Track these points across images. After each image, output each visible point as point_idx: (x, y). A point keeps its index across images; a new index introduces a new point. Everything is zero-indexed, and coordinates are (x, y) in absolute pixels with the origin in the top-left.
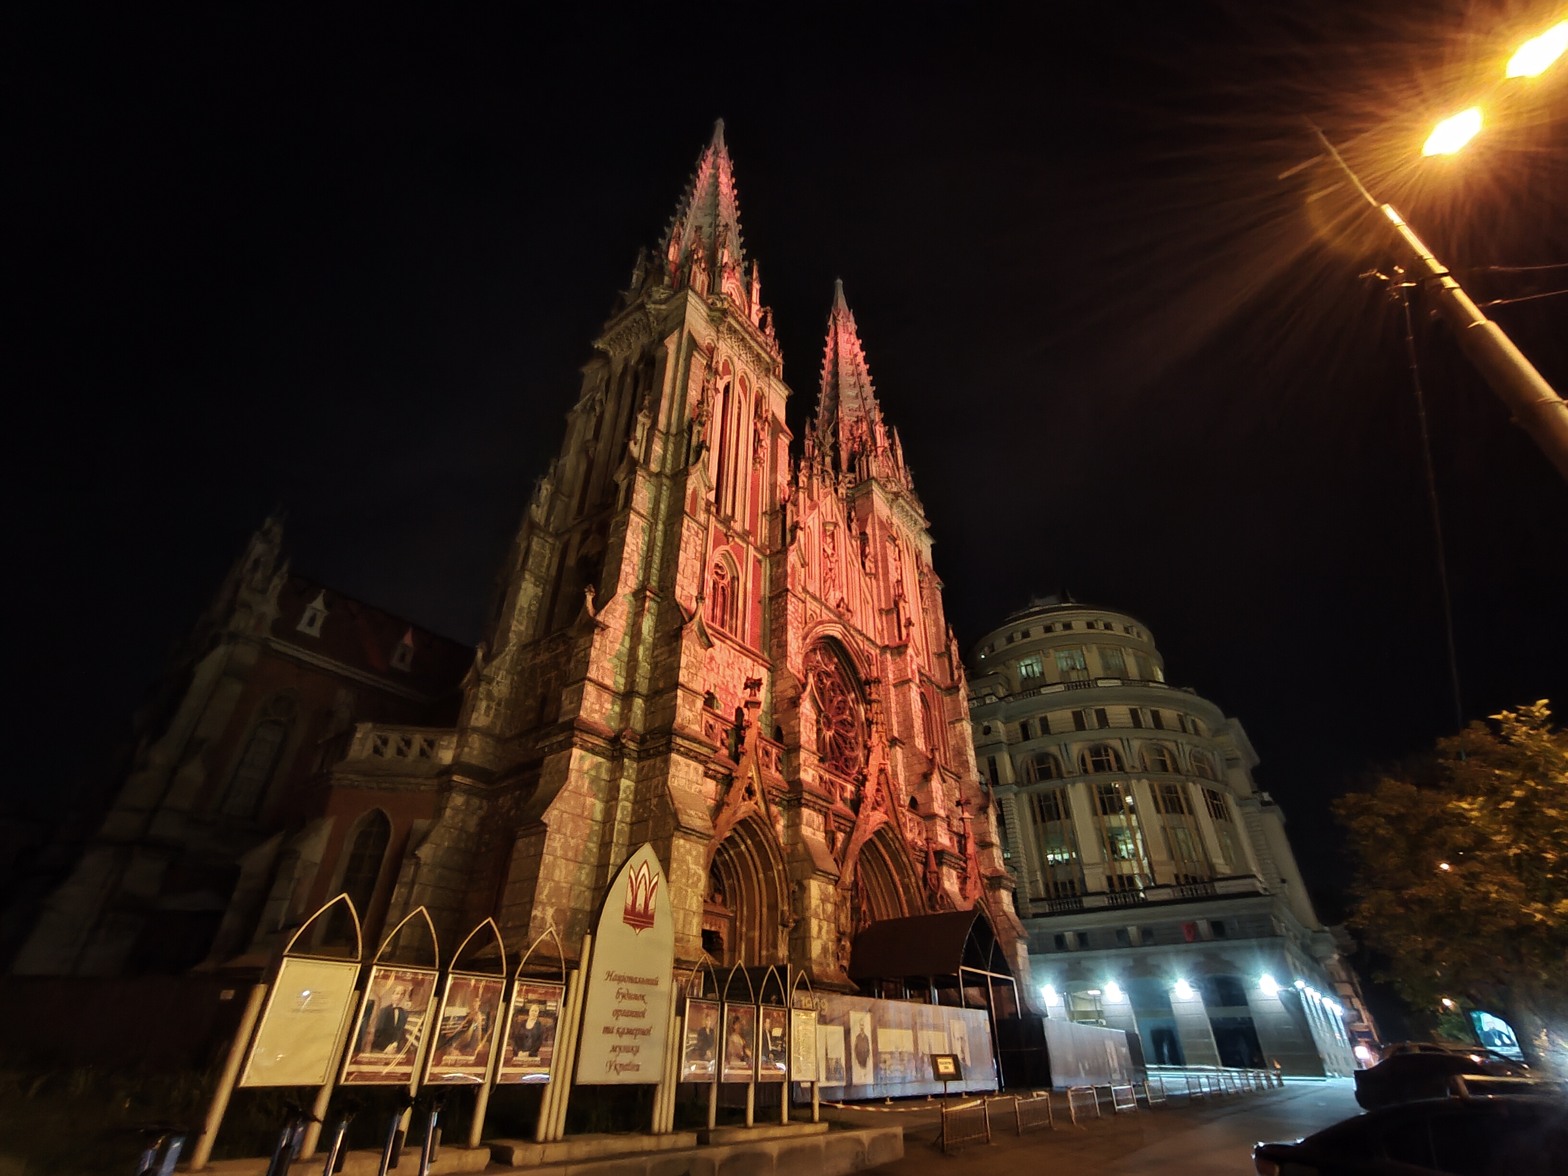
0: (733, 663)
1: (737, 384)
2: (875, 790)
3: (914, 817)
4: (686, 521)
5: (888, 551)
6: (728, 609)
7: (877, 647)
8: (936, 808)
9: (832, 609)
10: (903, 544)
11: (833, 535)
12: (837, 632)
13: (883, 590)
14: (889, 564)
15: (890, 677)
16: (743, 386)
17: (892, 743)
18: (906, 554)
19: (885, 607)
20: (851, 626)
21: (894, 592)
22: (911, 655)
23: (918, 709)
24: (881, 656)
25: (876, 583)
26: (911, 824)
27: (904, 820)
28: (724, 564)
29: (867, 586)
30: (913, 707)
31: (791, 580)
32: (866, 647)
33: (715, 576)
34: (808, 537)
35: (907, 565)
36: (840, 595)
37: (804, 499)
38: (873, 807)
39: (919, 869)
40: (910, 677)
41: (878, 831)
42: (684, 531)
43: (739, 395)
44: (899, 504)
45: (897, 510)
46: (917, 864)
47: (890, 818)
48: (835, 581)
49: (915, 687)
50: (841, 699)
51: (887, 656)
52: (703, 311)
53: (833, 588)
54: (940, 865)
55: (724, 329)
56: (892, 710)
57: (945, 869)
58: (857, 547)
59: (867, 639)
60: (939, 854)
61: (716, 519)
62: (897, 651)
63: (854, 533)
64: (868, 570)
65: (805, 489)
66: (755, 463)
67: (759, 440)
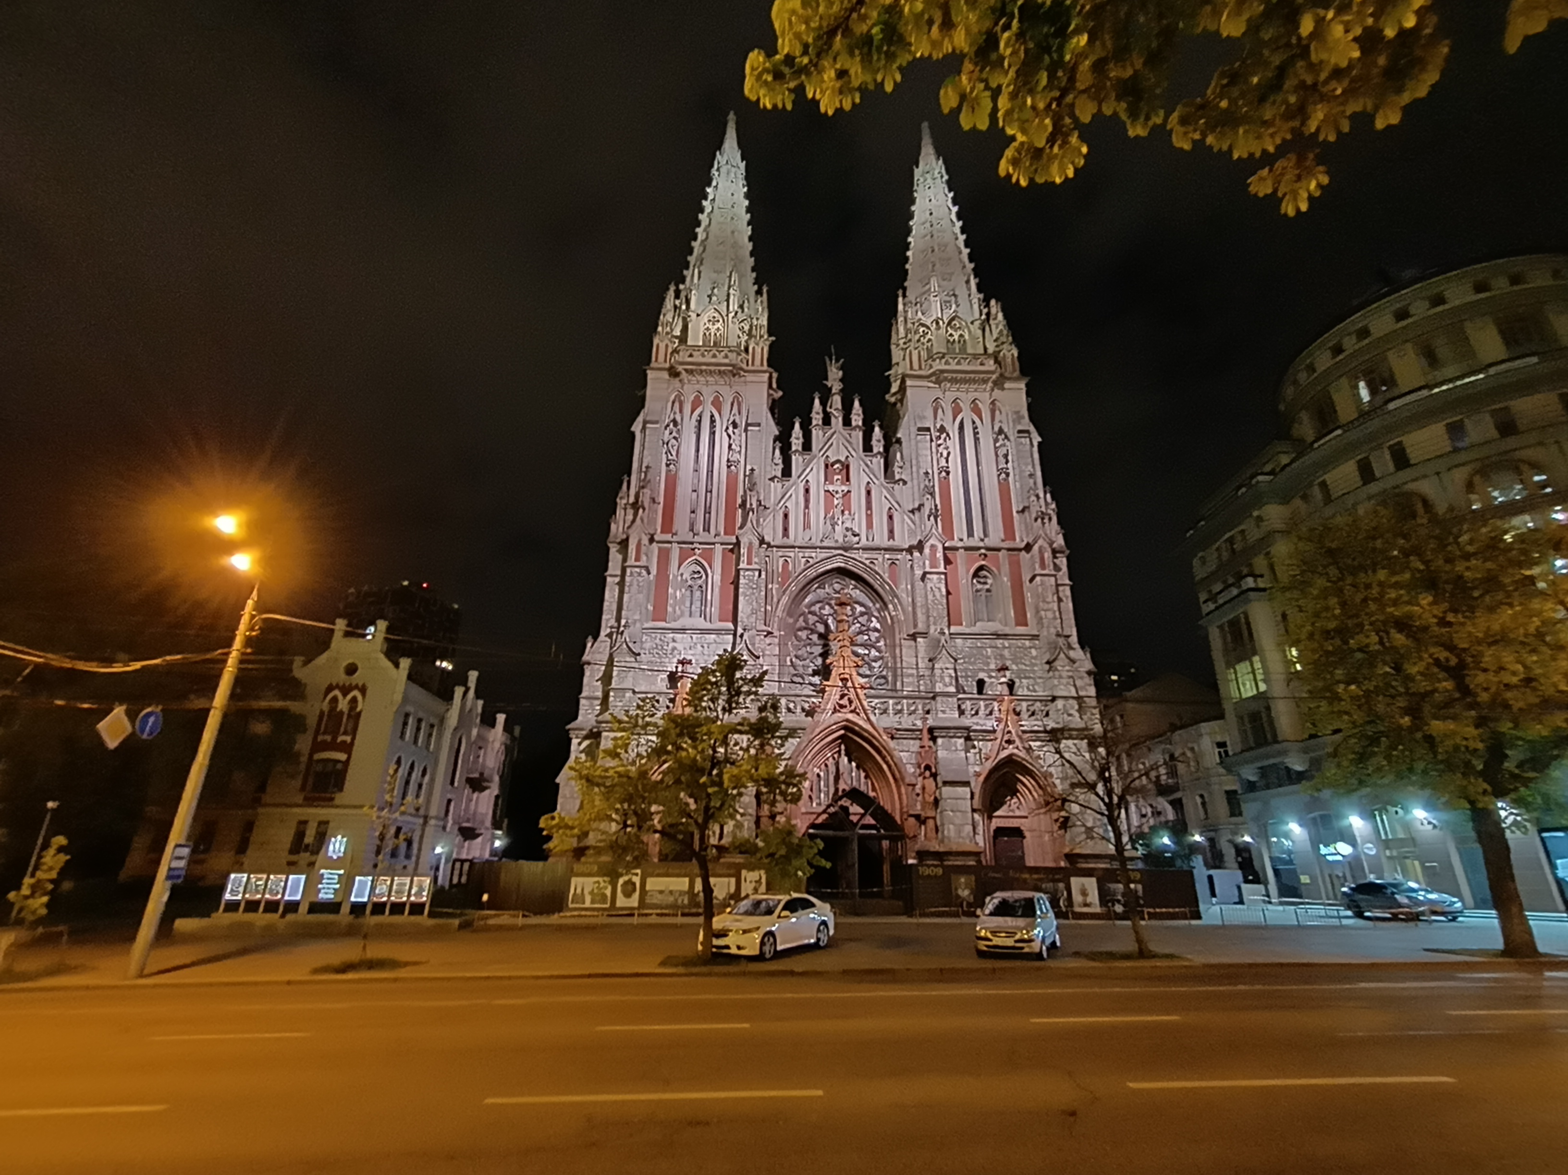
0: (695, 644)
1: (709, 409)
2: (838, 697)
3: (917, 701)
4: (628, 571)
5: (920, 445)
6: (704, 601)
7: (902, 550)
8: (939, 688)
9: (833, 544)
10: (967, 415)
11: (848, 467)
12: (838, 563)
13: (916, 488)
14: (920, 459)
15: (919, 573)
16: (717, 404)
17: (913, 637)
18: (974, 423)
19: (916, 506)
20: (858, 549)
21: (922, 486)
22: (932, 546)
23: (938, 596)
24: (909, 557)
25: (909, 484)
26: (913, 708)
27: (899, 707)
28: (699, 568)
29: (892, 496)
30: (930, 597)
31: (744, 558)
32: (887, 556)
33: (690, 583)
34: (807, 491)
35: (976, 434)
36: (848, 524)
37: (796, 460)
38: (835, 711)
39: (914, 745)
40: (928, 569)
41: (845, 728)
42: (628, 579)
43: (712, 416)
44: (946, 379)
45: (948, 385)
46: (912, 742)
47: (858, 714)
48: (846, 512)
49: (935, 577)
50: (862, 614)
51: (916, 554)
52: (665, 375)
53: (840, 522)
54: (934, 739)
55: (684, 374)
56: (919, 604)
57: (940, 741)
58: (878, 463)
59: (886, 549)
60: (931, 730)
61: (679, 543)
62: (920, 547)
63: (875, 450)
64: (897, 477)
65: (796, 451)
66: (729, 467)
67: (730, 446)
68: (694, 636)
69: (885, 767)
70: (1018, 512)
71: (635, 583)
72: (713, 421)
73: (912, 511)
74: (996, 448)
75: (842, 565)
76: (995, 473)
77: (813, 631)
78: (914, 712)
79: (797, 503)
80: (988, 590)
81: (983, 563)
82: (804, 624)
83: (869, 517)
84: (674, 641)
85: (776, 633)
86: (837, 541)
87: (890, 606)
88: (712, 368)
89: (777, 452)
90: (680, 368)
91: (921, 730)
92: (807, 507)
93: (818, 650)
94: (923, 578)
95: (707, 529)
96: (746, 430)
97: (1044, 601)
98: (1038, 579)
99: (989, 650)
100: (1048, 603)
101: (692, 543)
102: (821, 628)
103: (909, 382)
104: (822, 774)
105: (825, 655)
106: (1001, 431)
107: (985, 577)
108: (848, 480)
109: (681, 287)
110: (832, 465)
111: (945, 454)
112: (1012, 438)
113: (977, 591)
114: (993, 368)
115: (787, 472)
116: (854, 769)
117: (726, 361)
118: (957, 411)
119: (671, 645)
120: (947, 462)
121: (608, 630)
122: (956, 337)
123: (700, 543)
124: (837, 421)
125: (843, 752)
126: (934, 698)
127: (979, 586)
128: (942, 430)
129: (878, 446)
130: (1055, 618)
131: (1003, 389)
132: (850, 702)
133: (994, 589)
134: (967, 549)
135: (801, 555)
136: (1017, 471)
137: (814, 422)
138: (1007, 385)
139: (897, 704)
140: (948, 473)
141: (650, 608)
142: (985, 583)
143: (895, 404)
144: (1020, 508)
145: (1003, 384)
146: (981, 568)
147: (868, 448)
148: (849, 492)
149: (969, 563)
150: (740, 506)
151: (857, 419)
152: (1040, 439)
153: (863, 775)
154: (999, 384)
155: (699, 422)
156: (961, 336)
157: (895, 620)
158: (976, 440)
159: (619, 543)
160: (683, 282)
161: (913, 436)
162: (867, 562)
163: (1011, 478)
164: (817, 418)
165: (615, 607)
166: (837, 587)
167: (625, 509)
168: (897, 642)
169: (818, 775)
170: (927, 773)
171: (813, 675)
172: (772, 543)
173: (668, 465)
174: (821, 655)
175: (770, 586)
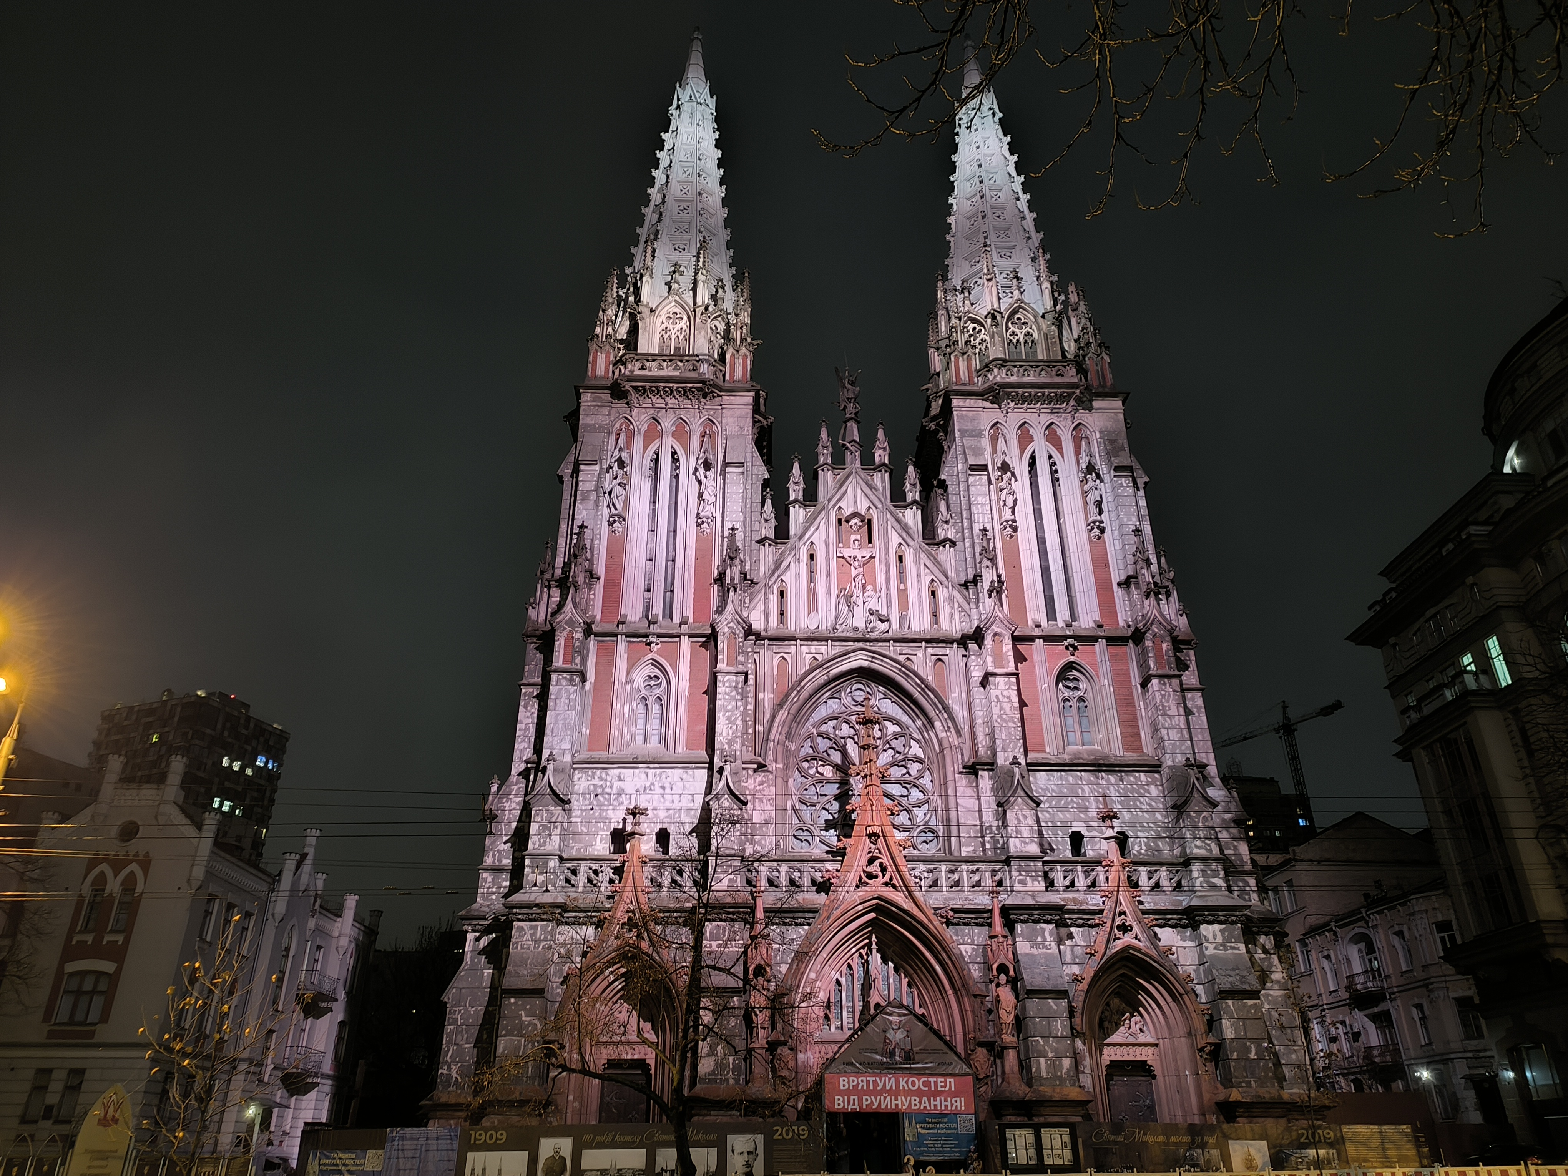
0: (652, 784)
1: (668, 443)
2: (864, 861)
3: (984, 867)
4: (554, 677)
5: (972, 489)
6: (664, 720)
7: (952, 642)
8: (1015, 846)
9: (851, 634)
10: (1040, 447)
11: (869, 522)
12: (859, 660)
13: (969, 551)
14: (974, 510)
15: (977, 674)
16: (681, 433)
17: (972, 769)
18: (1050, 457)
19: (971, 576)
20: (889, 641)
21: (978, 549)
22: (995, 634)
23: (1007, 706)
24: (962, 651)
25: (959, 545)
26: (976, 878)
27: (956, 876)
28: (657, 672)
29: (937, 563)
30: (996, 711)
31: (723, 657)
32: (930, 651)
33: (644, 692)
34: (812, 557)
35: (1054, 472)
36: (873, 605)
37: (797, 515)
38: (860, 883)
39: (979, 934)
40: (991, 669)
41: (876, 909)
42: (552, 689)
43: (674, 453)
44: (1009, 394)
45: (1012, 404)
46: (976, 930)
47: (894, 886)
48: (869, 587)
49: (1000, 680)
50: (896, 736)
51: (973, 646)
52: (606, 396)
53: (860, 602)
54: (1010, 925)
55: (633, 396)
56: (979, 721)
57: (1019, 927)
58: (912, 517)
59: (929, 641)
60: (1005, 910)
61: (627, 635)
62: (978, 636)
63: (910, 497)
64: (942, 535)
65: (796, 501)
66: (698, 525)
67: (700, 495)
68: (651, 772)
69: (938, 968)
70: (1119, 584)
71: (565, 695)
72: (675, 459)
73: (965, 585)
74: (1085, 494)
75: (865, 664)
76: (1083, 528)
77: (826, 762)
78: (978, 883)
79: (798, 575)
80: (1081, 699)
81: (1072, 658)
82: (811, 751)
83: (903, 594)
84: (620, 779)
85: (772, 766)
86: (856, 629)
87: (937, 724)
88: (675, 385)
89: (768, 503)
90: (628, 386)
91: (990, 911)
92: (812, 579)
93: (833, 790)
94: (984, 683)
95: (669, 613)
96: (723, 473)
97: (1165, 714)
98: (1155, 681)
99: (1086, 788)
100: (1170, 717)
101: (646, 636)
102: (837, 757)
103: (955, 402)
104: (843, 981)
105: (843, 797)
106: (1091, 468)
107: (1076, 679)
108: (870, 541)
109: (628, 270)
110: (847, 521)
111: (1010, 503)
112: (1106, 478)
113: (1066, 700)
114: (1075, 380)
115: (782, 533)
116: (892, 972)
117: (694, 375)
118: (1025, 439)
119: (617, 784)
120: (1013, 513)
121: (523, 766)
122: (1021, 337)
123: (659, 636)
124: (854, 461)
125: (874, 946)
126: (1007, 862)
127: (1068, 693)
128: (1005, 467)
129: (913, 494)
130: (1182, 740)
131: (1090, 409)
132: (884, 870)
133: (1089, 696)
134: (1047, 638)
135: (805, 649)
136: (1116, 525)
137: (822, 460)
138: (1095, 404)
139: (951, 871)
140: (1015, 529)
141: (585, 731)
142: (1077, 688)
143: (936, 432)
144: (1123, 577)
145: (1091, 401)
146: (1070, 666)
147: (898, 496)
148: (871, 557)
149: (1050, 657)
150: (716, 581)
151: (881, 455)
152: (1147, 479)
153: (905, 981)
154: (1085, 403)
155: (656, 461)
156: (1028, 334)
157: (946, 744)
158: (1055, 481)
159: (539, 638)
160: (631, 265)
161: (962, 478)
162: (901, 658)
163: (1107, 536)
164: (824, 456)
165: (532, 730)
166: (860, 696)
167: (549, 587)
168: (950, 777)
169: (838, 983)
170: (1003, 978)
171: (827, 830)
172: (763, 633)
173: (610, 524)
174: (837, 798)
175: (761, 695)
